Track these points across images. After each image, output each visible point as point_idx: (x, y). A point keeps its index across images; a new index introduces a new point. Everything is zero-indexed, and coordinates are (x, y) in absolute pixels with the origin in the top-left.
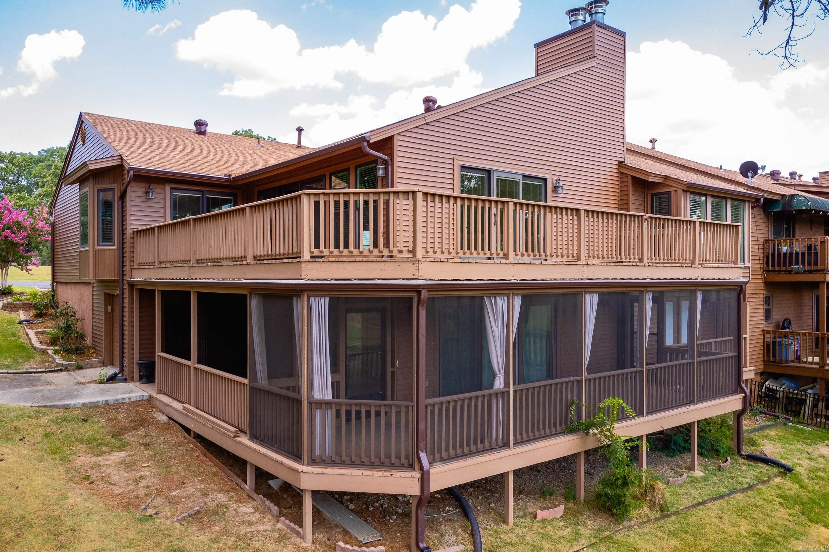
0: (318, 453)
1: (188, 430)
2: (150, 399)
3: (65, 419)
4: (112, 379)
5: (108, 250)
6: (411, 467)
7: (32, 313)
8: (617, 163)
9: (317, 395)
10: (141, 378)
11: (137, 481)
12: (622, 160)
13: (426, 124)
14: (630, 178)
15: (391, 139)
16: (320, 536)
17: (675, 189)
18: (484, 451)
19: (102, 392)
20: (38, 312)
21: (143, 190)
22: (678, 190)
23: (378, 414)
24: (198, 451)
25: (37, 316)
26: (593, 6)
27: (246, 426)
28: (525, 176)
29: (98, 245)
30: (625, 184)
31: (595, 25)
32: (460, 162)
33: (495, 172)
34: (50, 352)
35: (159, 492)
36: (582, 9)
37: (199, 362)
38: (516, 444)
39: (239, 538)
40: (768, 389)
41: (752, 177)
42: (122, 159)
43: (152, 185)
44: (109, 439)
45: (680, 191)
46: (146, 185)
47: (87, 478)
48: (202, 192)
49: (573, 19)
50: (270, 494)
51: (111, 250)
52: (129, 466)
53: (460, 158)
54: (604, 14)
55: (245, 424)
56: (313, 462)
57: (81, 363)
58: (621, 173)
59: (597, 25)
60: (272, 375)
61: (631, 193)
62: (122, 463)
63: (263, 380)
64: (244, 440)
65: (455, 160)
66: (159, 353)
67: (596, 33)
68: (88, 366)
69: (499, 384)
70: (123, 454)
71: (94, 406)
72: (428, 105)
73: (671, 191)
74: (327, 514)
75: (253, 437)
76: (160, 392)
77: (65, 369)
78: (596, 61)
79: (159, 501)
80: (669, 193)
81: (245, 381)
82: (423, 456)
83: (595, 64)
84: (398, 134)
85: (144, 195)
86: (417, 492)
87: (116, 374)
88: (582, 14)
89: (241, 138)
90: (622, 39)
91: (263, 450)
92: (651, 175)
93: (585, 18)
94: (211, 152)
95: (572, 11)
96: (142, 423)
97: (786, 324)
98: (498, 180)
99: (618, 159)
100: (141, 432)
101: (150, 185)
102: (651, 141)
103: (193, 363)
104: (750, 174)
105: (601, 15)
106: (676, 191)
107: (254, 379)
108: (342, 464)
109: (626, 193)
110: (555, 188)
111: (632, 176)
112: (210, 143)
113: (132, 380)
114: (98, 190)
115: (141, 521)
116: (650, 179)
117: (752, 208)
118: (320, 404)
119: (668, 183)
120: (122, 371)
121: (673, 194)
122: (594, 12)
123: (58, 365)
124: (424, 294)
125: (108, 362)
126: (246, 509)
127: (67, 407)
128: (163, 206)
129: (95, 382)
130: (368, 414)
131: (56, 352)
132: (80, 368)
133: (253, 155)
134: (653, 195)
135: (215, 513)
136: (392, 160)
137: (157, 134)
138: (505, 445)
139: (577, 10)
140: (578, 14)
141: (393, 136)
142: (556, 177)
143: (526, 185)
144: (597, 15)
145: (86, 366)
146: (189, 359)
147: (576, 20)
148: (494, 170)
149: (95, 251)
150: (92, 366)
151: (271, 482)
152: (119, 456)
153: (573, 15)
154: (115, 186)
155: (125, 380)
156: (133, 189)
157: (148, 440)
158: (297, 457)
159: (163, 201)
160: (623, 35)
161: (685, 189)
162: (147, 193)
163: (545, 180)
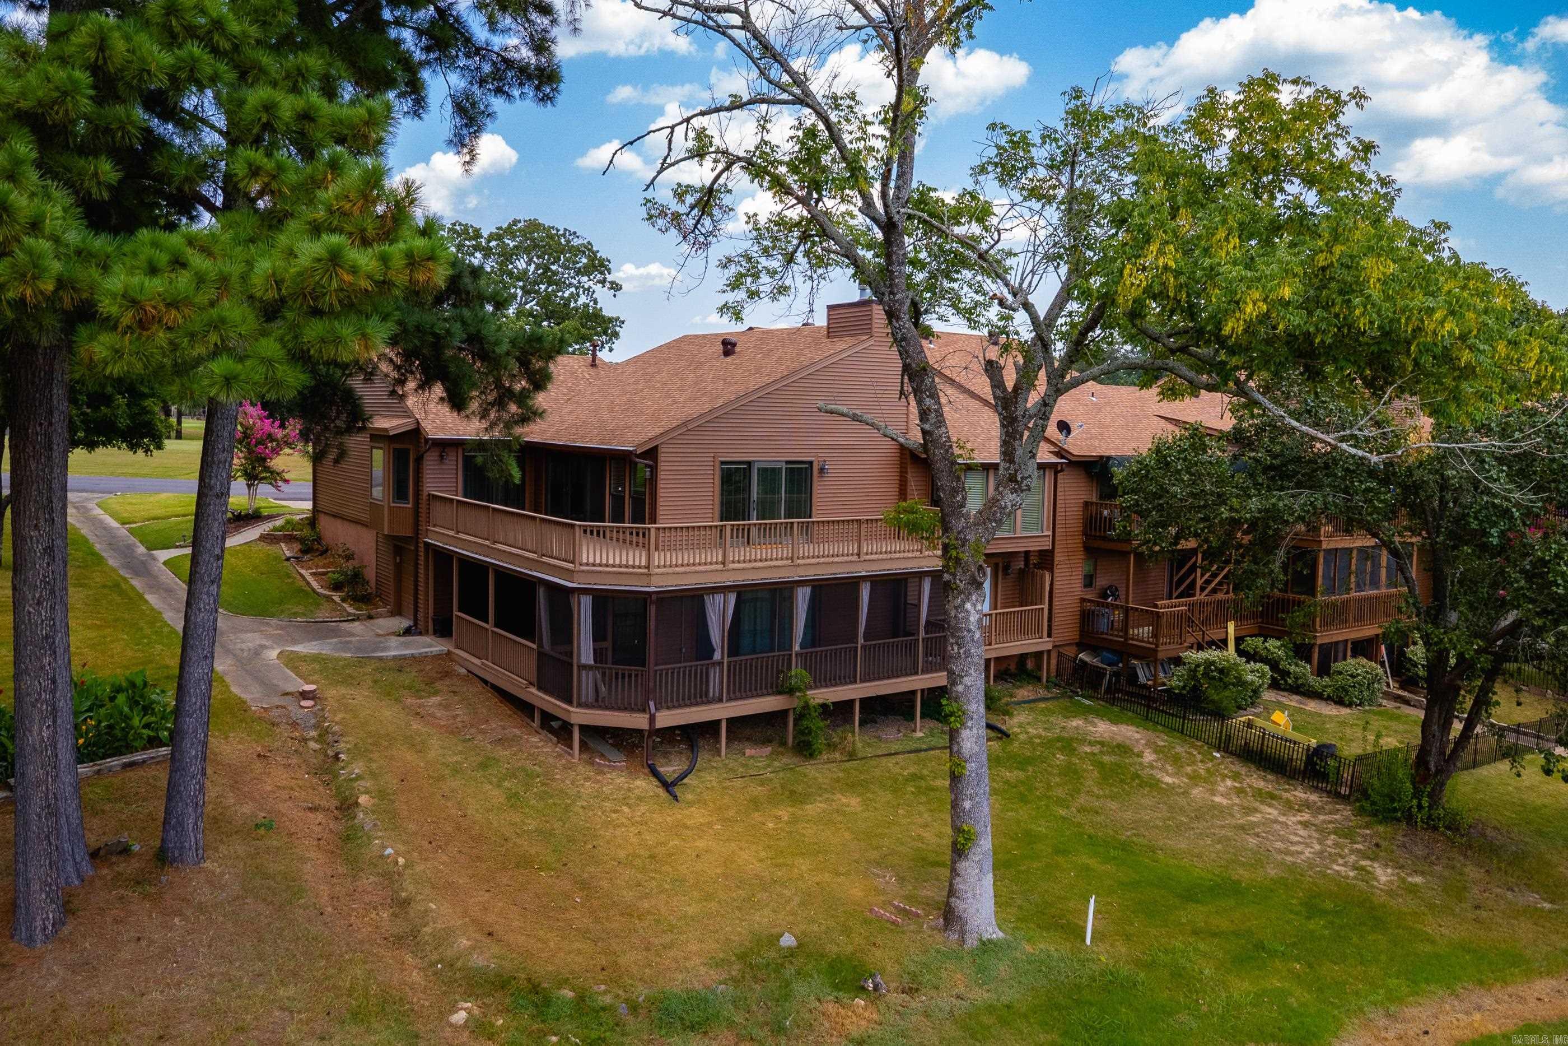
0: (583, 699)
1: (486, 682)
2: (449, 653)
3: (384, 669)
4: (407, 632)
6: (644, 711)
7: (297, 546)
9: (583, 661)
10: (435, 633)
11: (455, 717)
13: (688, 430)
15: (655, 449)
16: (584, 756)
18: (702, 703)
19: (406, 645)
20: (304, 548)
21: (438, 453)
23: (636, 676)
24: (495, 700)
25: (305, 552)
27: (534, 680)
28: (787, 462)
29: (394, 502)
30: (905, 457)
31: (874, 304)
32: (720, 459)
33: (758, 464)
34: (337, 599)
35: (472, 726)
37: (496, 626)
38: (729, 700)
39: (530, 754)
40: (1081, 660)
41: (1066, 437)
42: (418, 423)
44: (423, 686)
46: (441, 449)
47: (418, 714)
50: (552, 731)
51: (404, 508)
52: (447, 707)
53: (720, 454)
55: (534, 677)
56: (580, 705)
57: (373, 612)
60: (554, 643)
61: (909, 466)
62: (440, 704)
63: (547, 646)
64: (534, 690)
65: (716, 457)
66: (456, 613)
67: (875, 312)
68: (379, 615)
69: (717, 656)
70: (439, 698)
71: (403, 658)
72: (726, 348)
74: (591, 744)
75: (540, 688)
76: (457, 647)
77: (357, 618)
78: (873, 340)
79: (473, 730)
81: (534, 646)
82: (652, 704)
83: (872, 343)
84: (663, 443)
86: (646, 727)
87: (410, 627)
91: (547, 698)
96: (447, 674)
97: (1110, 591)
98: (759, 469)
100: (448, 682)
101: (445, 449)
103: (489, 626)
104: (1064, 433)
107: (540, 645)
108: (600, 708)
109: (905, 466)
110: (822, 470)
113: (427, 633)
114: (395, 449)
115: (464, 741)
117: (1056, 473)
118: (585, 667)
120: (416, 624)
123: (349, 614)
124: (654, 597)
125: (397, 612)
126: (535, 739)
127: (380, 659)
128: (455, 468)
129: (394, 634)
130: (623, 675)
131: (343, 600)
132: (370, 617)
135: (512, 740)
136: (657, 464)
138: (720, 700)
141: (656, 446)
142: (823, 459)
143: (789, 472)
145: (377, 616)
146: (487, 622)
148: (755, 461)
149: (390, 507)
150: (383, 616)
151: (553, 724)
152: (436, 699)
154: (411, 447)
155: (420, 634)
156: (432, 455)
157: (454, 688)
158: (570, 702)
159: (455, 463)
162: (442, 457)
163: (811, 463)
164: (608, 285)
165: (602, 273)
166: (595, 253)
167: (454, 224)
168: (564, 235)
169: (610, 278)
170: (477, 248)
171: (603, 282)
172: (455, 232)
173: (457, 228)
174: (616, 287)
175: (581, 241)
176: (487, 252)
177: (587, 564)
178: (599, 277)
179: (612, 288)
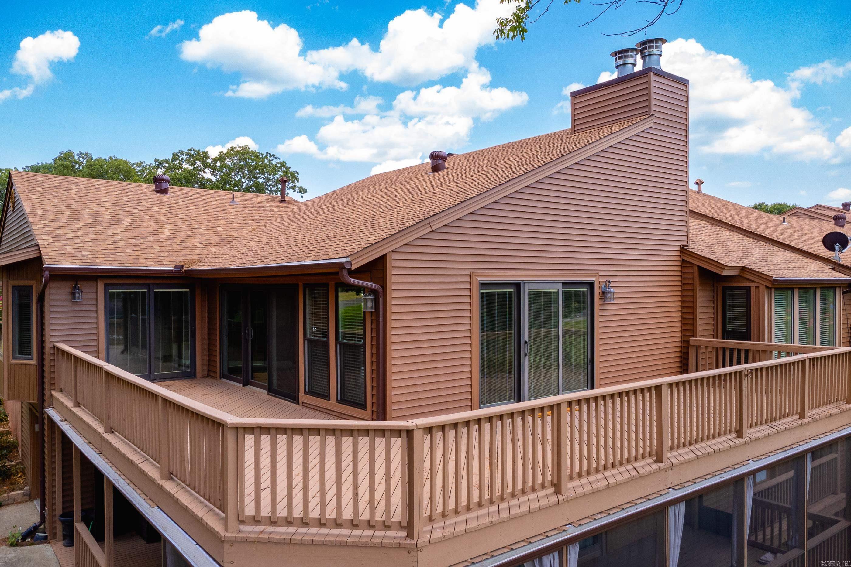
4: (29, 537)
5: (26, 365)
8: (679, 249)
12: (685, 244)
13: (432, 231)
14: (696, 268)
17: (757, 285)
21: (68, 290)
22: (761, 287)
26: (647, 45)
28: (565, 284)
29: (14, 358)
30: (690, 276)
31: (652, 74)
32: (479, 279)
33: (527, 285)
36: (632, 50)
41: (839, 251)
42: (39, 249)
43: (79, 282)
45: (762, 288)
46: (72, 283)
48: (148, 286)
49: (620, 62)
51: (29, 365)
53: (479, 272)
54: (661, 55)
58: (683, 261)
59: (655, 74)
61: (698, 288)
65: (473, 276)
66: (77, 524)
67: (653, 84)
68: (10, 502)
72: (436, 162)
73: (750, 287)
78: (653, 121)
80: (748, 289)
83: (652, 125)
84: (393, 251)
85: (69, 297)
87: (36, 527)
88: (632, 57)
89: (212, 192)
90: (684, 88)
92: (726, 268)
93: (635, 61)
94: (167, 223)
95: (620, 52)
98: (530, 294)
99: (679, 243)
101: (76, 285)
102: (697, 183)
104: (837, 247)
105: (656, 57)
106: (757, 287)
109: (690, 287)
110: (604, 294)
111: (700, 268)
112: (170, 207)
113: (53, 537)
114: (13, 287)
116: (725, 273)
117: (843, 293)
119: (745, 276)
120: (43, 522)
121: (753, 290)
122: (647, 54)
125: (35, 494)
128: (95, 309)
129: (7, 541)
133: (222, 221)
134: (725, 289)
136: (384, 287)
137: (103, 200)
139: (627, 51)
140: (626, 57)
141: (386, 255)
142: (604, 279)
143: (566, 294)
144: (652, 57)
145: (7, 503)
147: (624, 64)
148: (524, 282)
149: (9, 364)
150: (14, 502)
153: (620, 58)
154: (33, 283)
155: (45, 539)
156: (53, 291)
159: (95, 303)
160: (684, 83)
161: (770, 286)
162: (73, 294)
163: (591, 285)
164: (297, 190)
165: (293, 182)
166: (288, 169)
167: (190, 150)
168: (266, 157)
169: (298, 185)
170: (207, 165)
171: (294, 188)
172: (191, 156)
173: (192, 152)
174: (303, 191)
175: (278, 161)
176: (214, 169)
177: (256, 520)
178: (291, 185)
179: (300, 192)
